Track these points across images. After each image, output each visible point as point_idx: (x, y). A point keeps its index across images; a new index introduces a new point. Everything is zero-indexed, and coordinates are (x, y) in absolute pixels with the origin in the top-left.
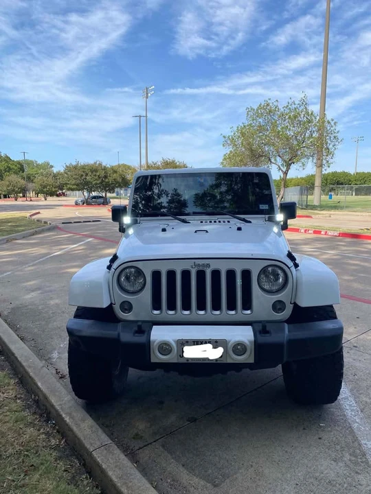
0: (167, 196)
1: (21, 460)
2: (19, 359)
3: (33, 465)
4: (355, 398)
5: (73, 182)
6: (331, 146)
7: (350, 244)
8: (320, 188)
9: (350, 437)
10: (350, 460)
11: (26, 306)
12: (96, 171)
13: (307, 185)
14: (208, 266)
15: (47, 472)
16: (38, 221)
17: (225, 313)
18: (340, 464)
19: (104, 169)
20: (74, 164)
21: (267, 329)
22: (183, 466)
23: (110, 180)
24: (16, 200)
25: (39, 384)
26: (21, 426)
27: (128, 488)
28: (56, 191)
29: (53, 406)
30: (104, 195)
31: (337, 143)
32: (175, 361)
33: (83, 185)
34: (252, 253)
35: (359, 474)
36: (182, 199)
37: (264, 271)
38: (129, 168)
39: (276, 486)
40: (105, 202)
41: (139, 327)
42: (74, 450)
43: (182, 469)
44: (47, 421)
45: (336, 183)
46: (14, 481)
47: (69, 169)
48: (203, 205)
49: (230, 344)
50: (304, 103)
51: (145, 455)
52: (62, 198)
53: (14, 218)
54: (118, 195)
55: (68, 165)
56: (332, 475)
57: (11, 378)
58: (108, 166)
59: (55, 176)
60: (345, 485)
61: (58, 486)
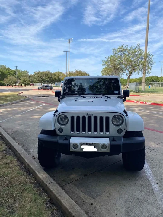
0: (78, 87)
1: (20, 187)
2: (18, 151)
3: (24, 189)
4: (151, 169)
5: (37, 79)
6: (149, 65)
7: (155, 108)
8: (145, 83)
9: (147, 183)
10: (147, 191)
11: (19, 131)
12: (47, 75)
13: (139, 82)
14: (93, 115)
15: (30, 191)
16: (22, 96)
17: (99, 134)
18: (143, 192)
19: (50, 74)
20: (38, 71)
21: (115, 139)
22: (82, 191)
23: (53, 79)
24: (12, 87)
25: (26, 160)
26: (20, 175)
27: (61, 197)
28: (30, 83)
29: (31, 168)
30: (50, 85)
31: (152, 64)
32: (79, 151)
33: (41, 81)
34: (110, 110)
35: (150, 196)
36: (84, 88)
37: (114, 117)
38: (61, 73)
39: (117, 199)
40: (51, 88)
41: (66, 138)
42: (40, 184)
43: (81, 192)
44: (29, 174)
45: (152, 81)
46: (18, 194)
47: (36, 74)
48: (92, 90)
49: (100, 145)
50: (139, 46)
51: (67, 187)
52: (33, 86)
53: (12, 95)
54: (56, 85)
55: (35, 72)
56: (139, 196)
57: (14, 158)
58: (52, 73)
59: (30, 77)
60: (144, 200)
61: (34, 196)
